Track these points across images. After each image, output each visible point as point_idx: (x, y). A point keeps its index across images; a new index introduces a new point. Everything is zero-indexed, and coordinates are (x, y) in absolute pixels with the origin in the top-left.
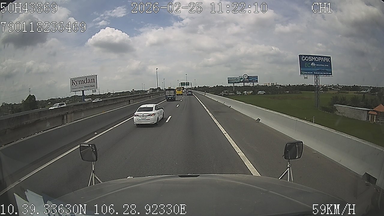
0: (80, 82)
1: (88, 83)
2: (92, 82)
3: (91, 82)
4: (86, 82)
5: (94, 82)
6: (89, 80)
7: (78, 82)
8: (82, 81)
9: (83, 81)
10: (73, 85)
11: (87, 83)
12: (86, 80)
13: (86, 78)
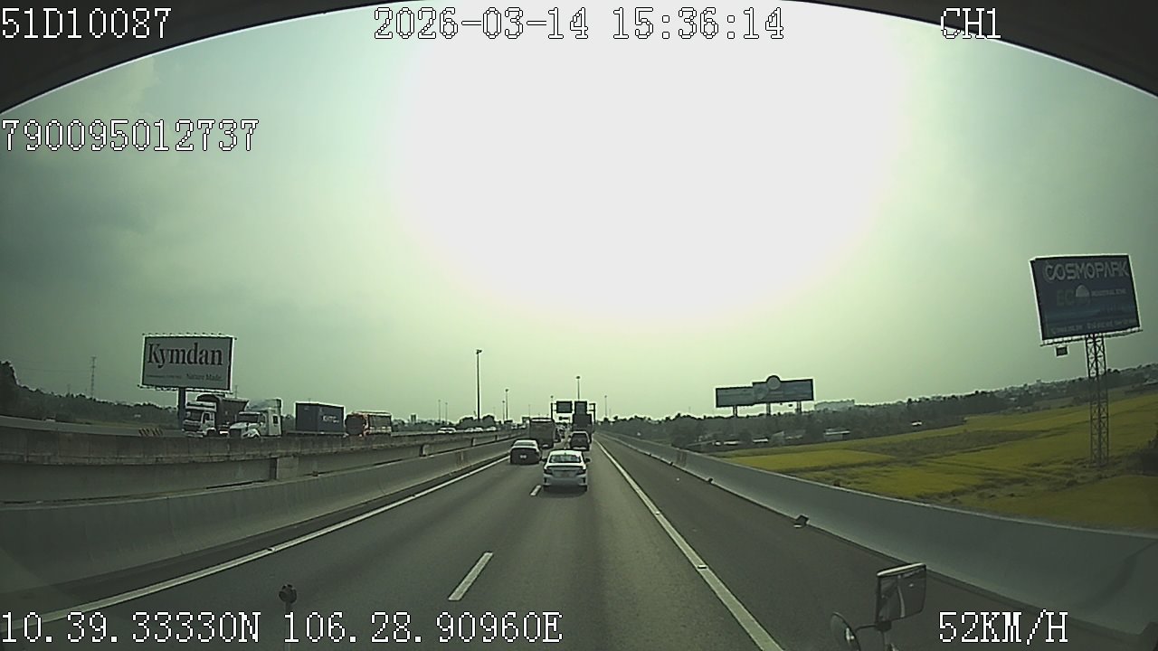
0: (175, 353)
1: (201, 363)
2: (213, 363)
3: (209, 361)
4: (192, 361)
5: (220, 364)
6: (204, 353)
7: (167, 354)
8: (181, 353)
9: (184, 351)
10: (150, 361)
11: (195, 362)
12: (193, 352)
13: (196, 344)
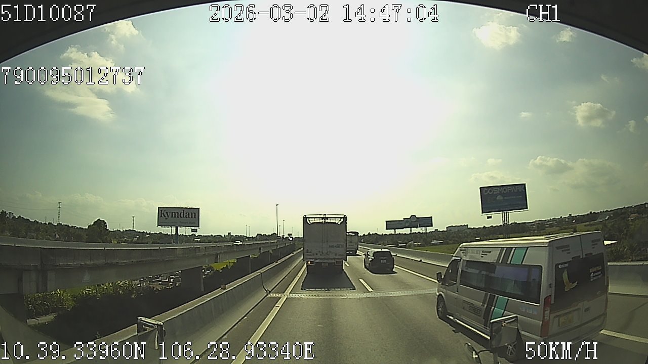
3: (190, 216)
5: (195, 217)
6: (188, 214)
7: (170, 214)
9: (178, 213)
10: (161, 216)
11: (183, 217)
12: (182, 213)
13: (183, 210)
